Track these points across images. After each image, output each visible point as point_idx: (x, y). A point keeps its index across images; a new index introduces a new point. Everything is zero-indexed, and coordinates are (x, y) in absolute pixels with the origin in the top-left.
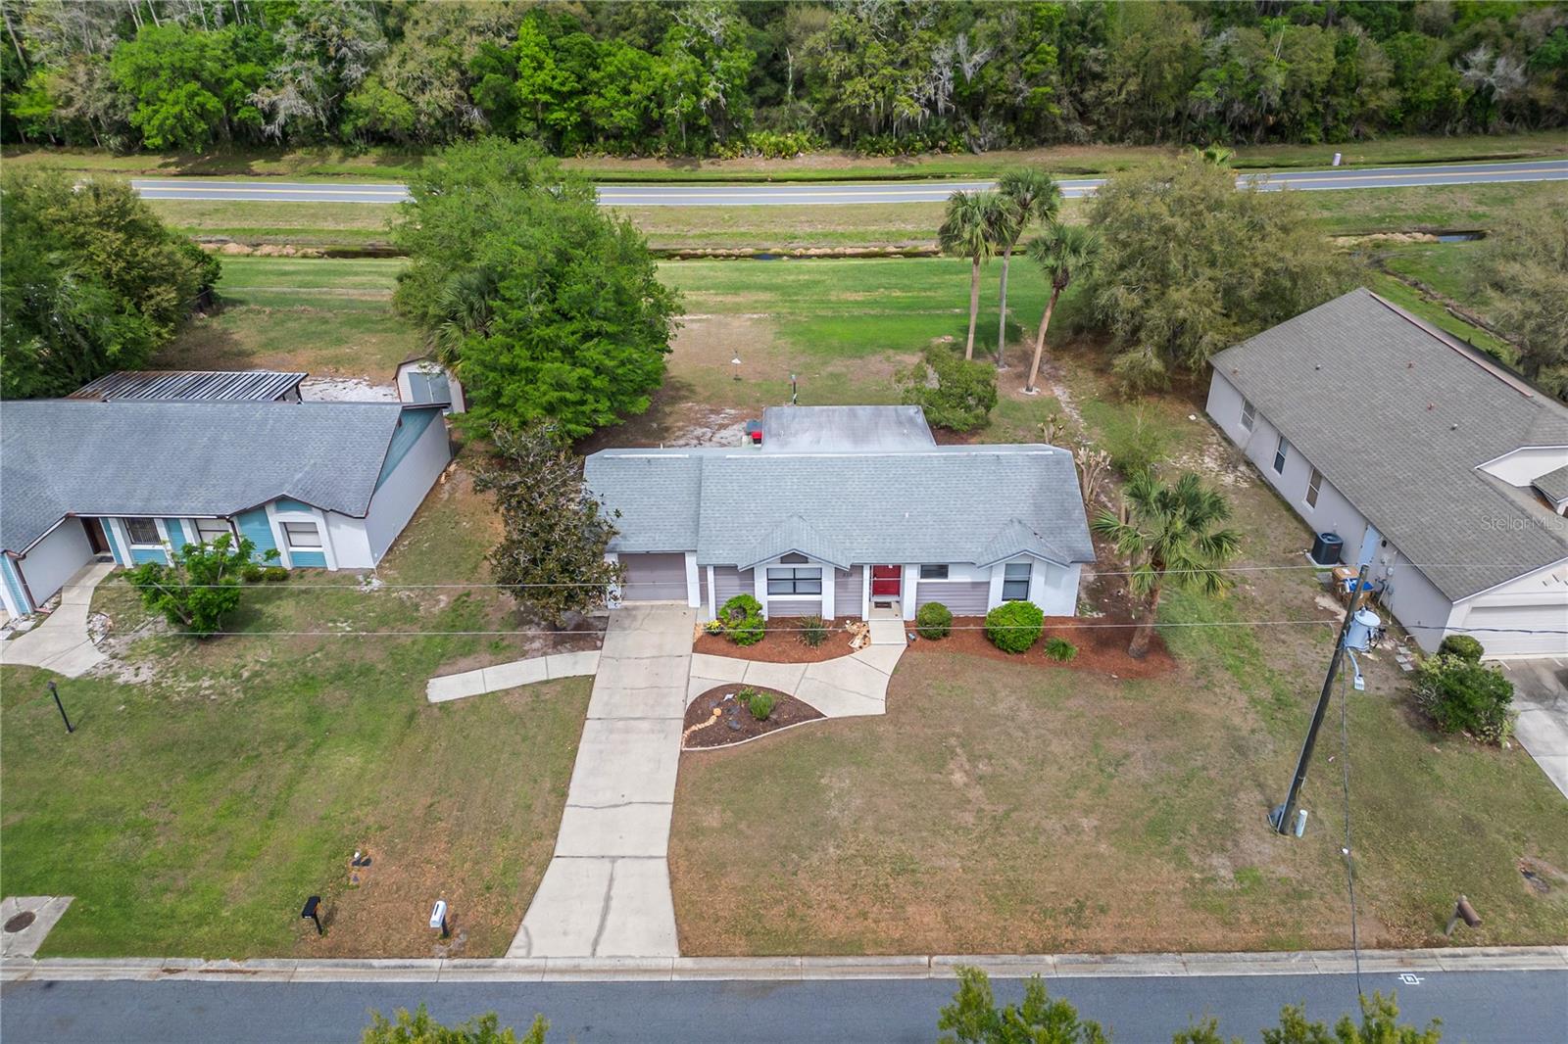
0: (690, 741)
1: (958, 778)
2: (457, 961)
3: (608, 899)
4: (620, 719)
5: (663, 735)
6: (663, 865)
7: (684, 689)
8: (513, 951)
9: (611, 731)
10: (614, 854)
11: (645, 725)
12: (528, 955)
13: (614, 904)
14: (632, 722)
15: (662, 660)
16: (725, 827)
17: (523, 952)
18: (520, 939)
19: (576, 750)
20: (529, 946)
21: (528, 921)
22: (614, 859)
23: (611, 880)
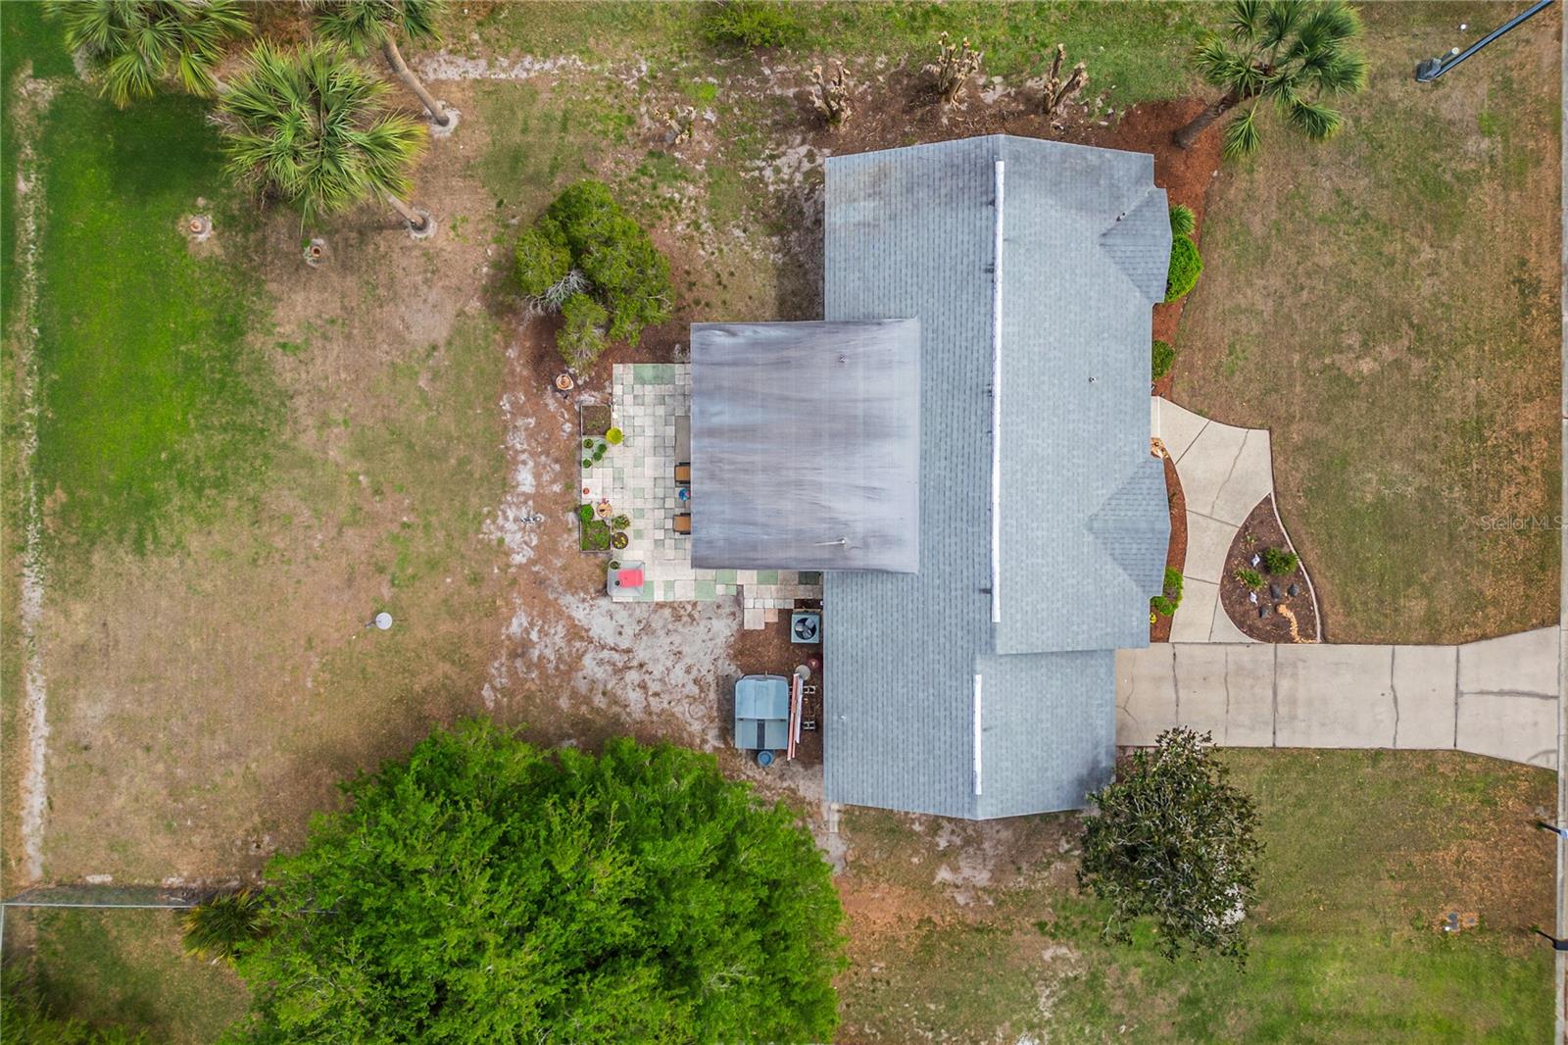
0: (1307, 634)
1: (1367, 366)
2: (1560, 810)
3: (1501, 693)
4: (1275, 710)
5: (1300, 664)
6: (1465, 649)
7: (1229, 648)
8: (1552, 765)
9: (1293, 718)
10: (1453, 694)
11: (1285, 685)
12: (1557, 752)
13: (1507, 687)
14: (1279, 698)
15: (1181, 675)
16: (1426, 592)
17: (1553, 757)
18: (1541, 762)
19: (1321, 752)
20: (1547, 752)
21: (1523, 760)
22: (1458, 693)
23: (1482, 693)
